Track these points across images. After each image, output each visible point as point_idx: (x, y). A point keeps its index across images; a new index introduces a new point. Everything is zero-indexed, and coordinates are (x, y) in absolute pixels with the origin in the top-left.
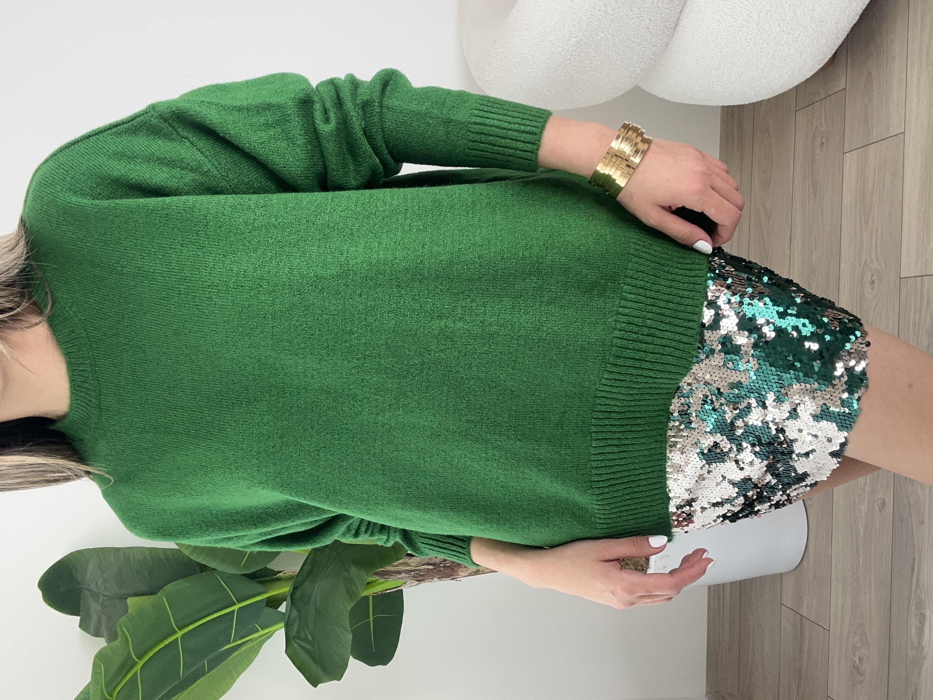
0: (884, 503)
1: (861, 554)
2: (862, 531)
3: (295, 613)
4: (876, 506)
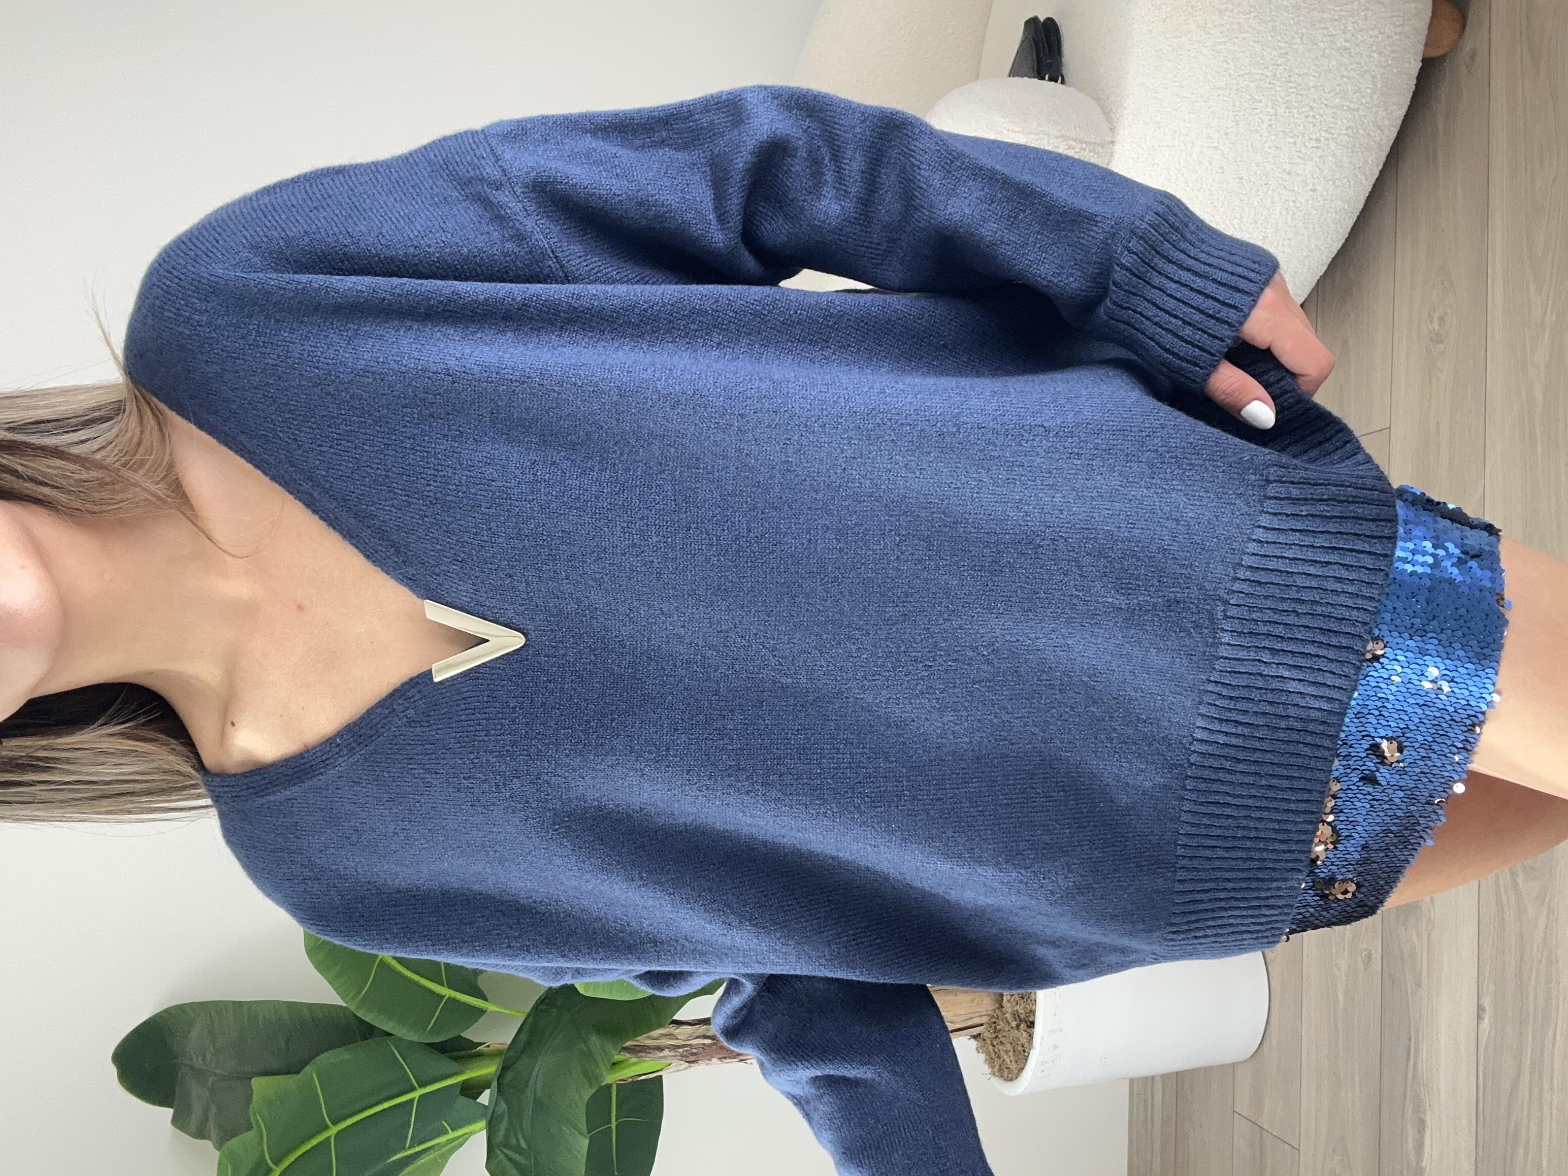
0: (1369, 957)
1: (1341, 1032)
2: (1341, 997)
3: (503, 1106)
4: (1360, 961)
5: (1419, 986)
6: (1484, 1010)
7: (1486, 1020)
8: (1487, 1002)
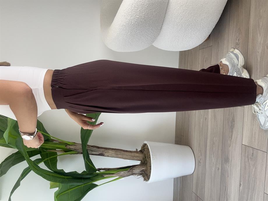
0: (219, 169)
2: (213, 175)
4: (217, 169)
5: (228, 177)
6: (241, 185)
7: (241, 187)
8: (242, 183)
